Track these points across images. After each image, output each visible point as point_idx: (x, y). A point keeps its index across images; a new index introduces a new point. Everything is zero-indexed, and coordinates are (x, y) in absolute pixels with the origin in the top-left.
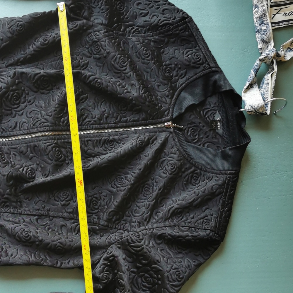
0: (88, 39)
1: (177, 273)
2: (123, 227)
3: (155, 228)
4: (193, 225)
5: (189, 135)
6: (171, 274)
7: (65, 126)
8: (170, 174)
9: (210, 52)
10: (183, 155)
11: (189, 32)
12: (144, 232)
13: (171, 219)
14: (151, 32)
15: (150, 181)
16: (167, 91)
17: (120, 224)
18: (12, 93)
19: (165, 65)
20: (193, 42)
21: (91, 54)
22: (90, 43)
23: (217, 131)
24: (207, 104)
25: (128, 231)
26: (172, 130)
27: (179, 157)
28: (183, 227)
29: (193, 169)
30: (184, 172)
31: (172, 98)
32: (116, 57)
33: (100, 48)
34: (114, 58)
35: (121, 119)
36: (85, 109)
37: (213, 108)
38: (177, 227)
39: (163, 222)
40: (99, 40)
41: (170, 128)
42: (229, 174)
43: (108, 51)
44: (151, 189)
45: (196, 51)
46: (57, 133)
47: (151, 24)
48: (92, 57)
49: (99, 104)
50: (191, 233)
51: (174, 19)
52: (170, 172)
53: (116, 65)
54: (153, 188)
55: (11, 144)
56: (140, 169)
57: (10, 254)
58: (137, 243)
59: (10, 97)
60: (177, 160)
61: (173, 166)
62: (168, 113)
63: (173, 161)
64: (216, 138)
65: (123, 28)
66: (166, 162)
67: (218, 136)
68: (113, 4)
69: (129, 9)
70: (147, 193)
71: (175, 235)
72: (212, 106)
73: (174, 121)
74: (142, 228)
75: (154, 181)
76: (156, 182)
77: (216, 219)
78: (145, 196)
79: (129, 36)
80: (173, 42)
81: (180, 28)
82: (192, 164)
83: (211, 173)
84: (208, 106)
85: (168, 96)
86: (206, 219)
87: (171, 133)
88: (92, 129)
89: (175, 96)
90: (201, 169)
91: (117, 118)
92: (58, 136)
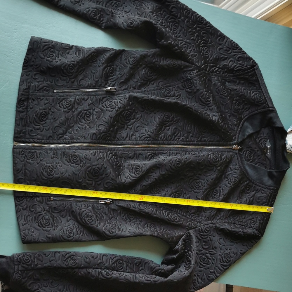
0: (183, 76)
1: (227, 257)
2: (197, 219)
3: (218, 223)
4: (244, 224)
5: (246, 156)
6: (222, 257)
7: (162, 141)
8: (233, 185)
9: (269, 94)
10: (243, 171)
11: (255, 78)
12: (211, 225)
13: (229, 218)
14: (227, 74)
15: (218, 188)
16: (236, 121)
17: (194, 216)
18: (126, 111)
19: (235, 100)
20: (257, 86)
21: (184, 88)
22: (185, 79)
23: (267, 155)
24: (261, 134)
25: (200, 223)
26: (237, 152)
27: (240, 172)
28: (237, 224)
29: (248, 182)
30: (242, 184)
31: (238, 127)
32: (204, 93)
33: (192, 85)
34: (202, 94)
35: (201, 139)
36: (177, 128)
37: (265, 137)
38: (233, 224)
39: (224, 219)
40: (192, 78)
41: (236, 150)
42: (272, 190)
43: (198, 88)
44: (218, 194)
45: (259, 93)
46: (156, 146)
47: (229, 68)
48: (185, 90)
49: (187, 125)
50: (242, 230)
51: (246, 66)
52: (233, 184)
53: (203, 100)
54: (220, 194)
55: (123, 150)
56: (213, 179)
57: (121, 229)
58: (205, 233)
59: (125, 114)
60: (239, 175)
61: (236, 179)
62: (235, 138)
63: (236, 175)
64: (265, 160)
65: (208, 68)
66: (231, 175)
67: (267, 159)
68: (201, 50)
69: (213, 53)
70: (216, 197)
71: (231, 230)
72: (265, 135)
73: (238, 144)
74: (210, 222)
75: (221, 188)
76: (222, 189)
77: (260, 221)
78: (214, 199)
79: (212, 75)
80: (243, 84)
81: (250, 74)
82: (248, 178)
83: (260, 187)
84: (262, 135)
85: (236, 125)
86: (253, 221)
87: (236, 154)
88: (181, 144)
89: (241, 125)
90: (253, 183)
91: (198, 138)
92: (156, 148)
